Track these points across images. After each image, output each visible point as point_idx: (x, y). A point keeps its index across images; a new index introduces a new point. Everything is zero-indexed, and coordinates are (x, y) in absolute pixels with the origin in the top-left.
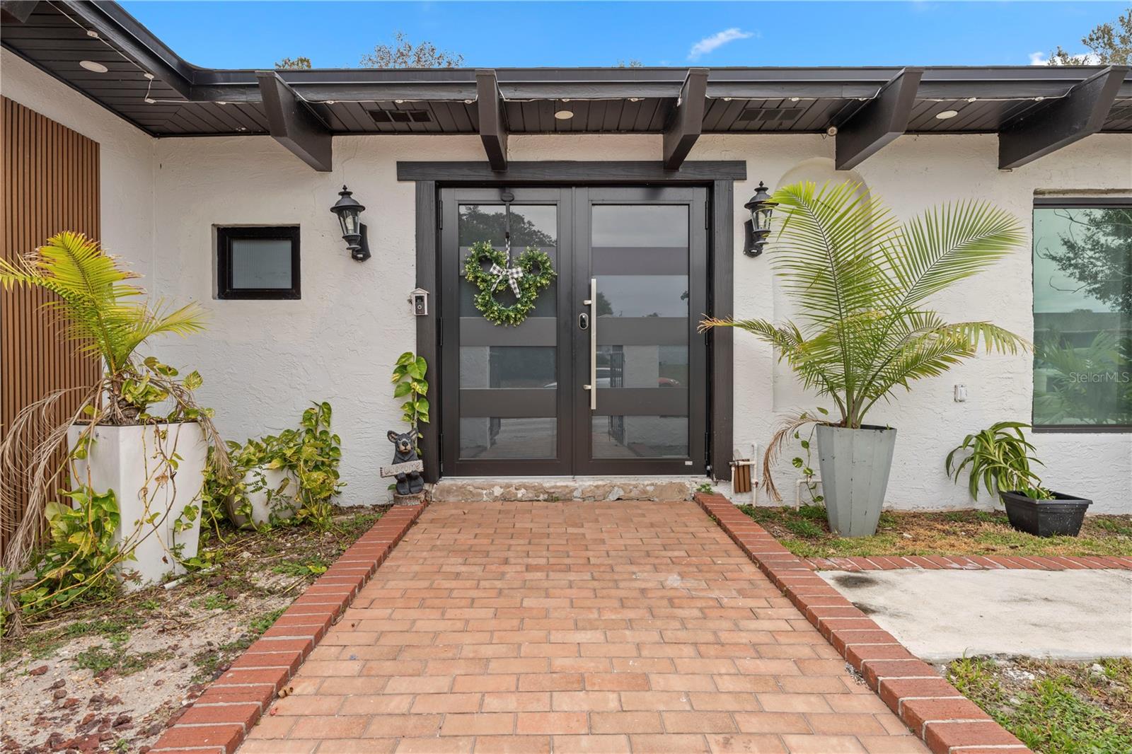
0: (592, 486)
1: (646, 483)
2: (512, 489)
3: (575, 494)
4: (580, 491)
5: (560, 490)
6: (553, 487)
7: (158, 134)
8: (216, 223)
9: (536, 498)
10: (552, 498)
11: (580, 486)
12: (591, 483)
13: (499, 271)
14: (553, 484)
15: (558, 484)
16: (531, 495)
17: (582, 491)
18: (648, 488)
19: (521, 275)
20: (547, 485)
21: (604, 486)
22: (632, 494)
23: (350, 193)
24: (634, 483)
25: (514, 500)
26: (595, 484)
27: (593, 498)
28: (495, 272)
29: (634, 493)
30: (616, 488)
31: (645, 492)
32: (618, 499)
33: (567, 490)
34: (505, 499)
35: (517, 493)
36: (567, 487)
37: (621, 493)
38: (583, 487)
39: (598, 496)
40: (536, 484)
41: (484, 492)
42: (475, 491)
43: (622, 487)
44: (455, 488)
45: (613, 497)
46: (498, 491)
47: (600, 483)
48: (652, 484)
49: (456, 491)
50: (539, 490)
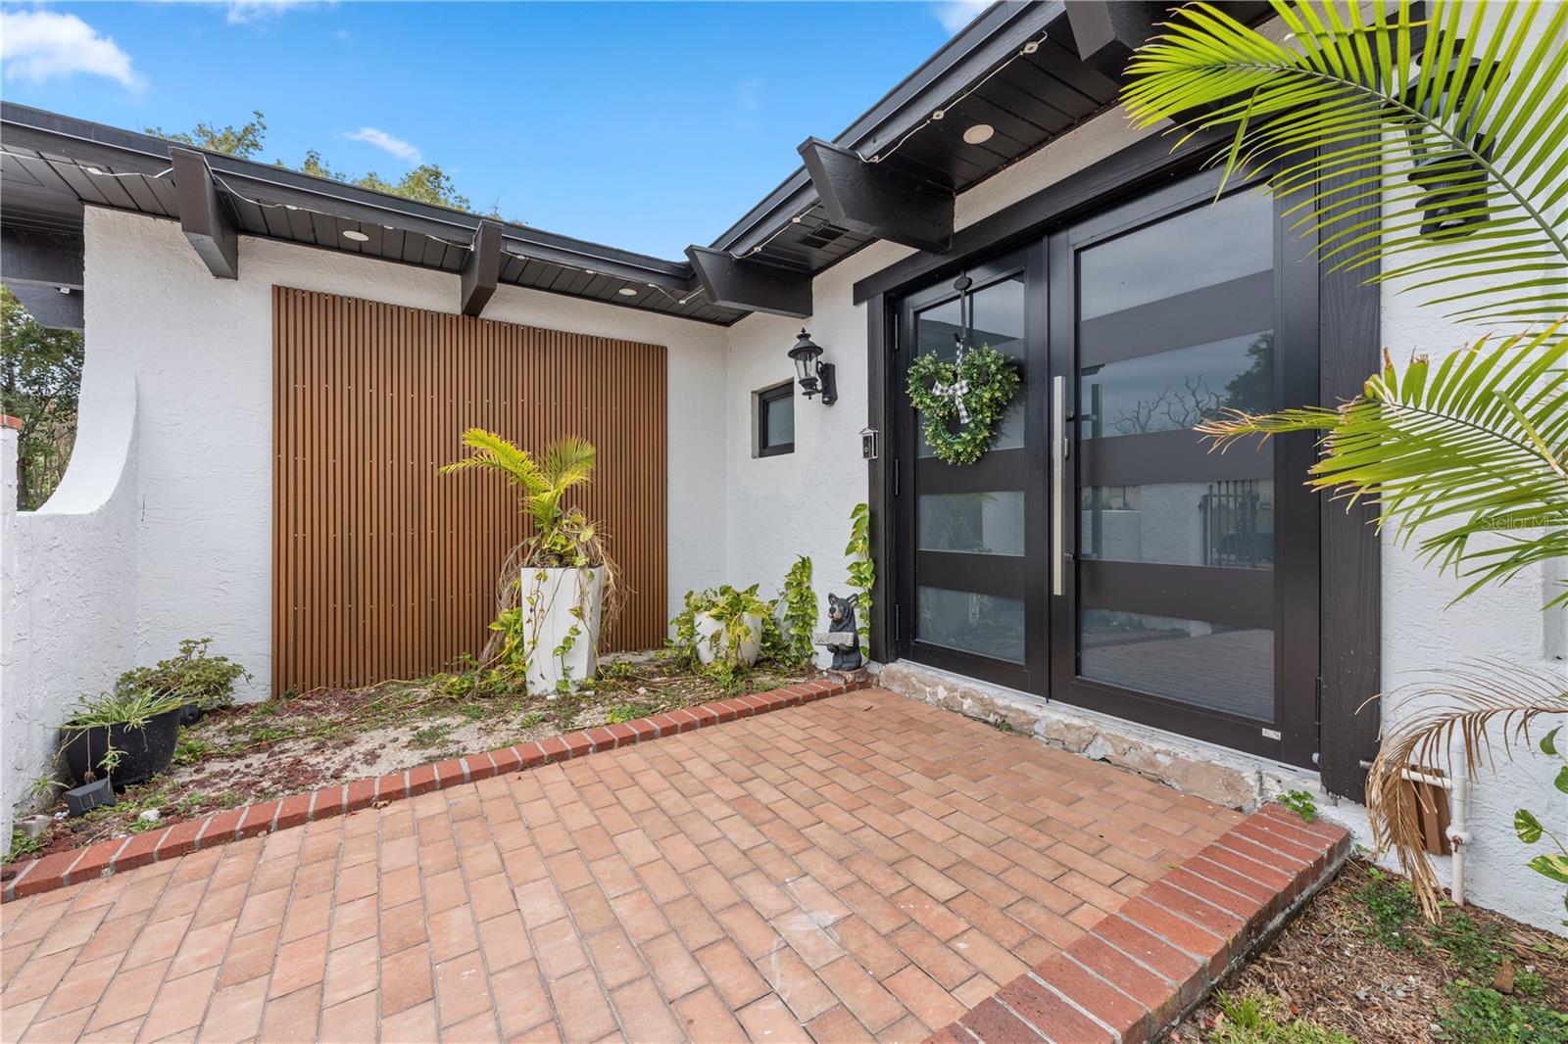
0: (1062, 722)
1: (1156, 746)
2: (957, 695)
3: (1037, 727)
4: (1044, 725)
5: (1013, 715)
6: (1005, 708)
7: (727, 324)
8: (755, 389)
9: (984, 717)
10: (1003, 725)
11: (1045, 717)
12: (1062, 719)
13: (942, 391)
14: (1007, 702)
15: (1015, 705)
16: (976, 711)
17: (1047, 726)
18: (1159, 757)
19: (965, 390)
20: (999, 702)
21: (1079, 728)
22: (1128, 759)
23: (808, 336)
24: (1134, 739)
25: (958, 712)
26: (1066, 722)
27: (1063, 742)
28: (938, 393)
29: (1131, 759)
30: (1100, 740)
31: (1153, 764)
32: (1103, 759)
33: (1023, 719)
34: (950, 707)
35: (962, 703)
36: (1024, 712)
37: (1109, 751)
38: (1049, 721)
39: (1070, 743)
40: (986, 697)
41: (928, 689)
42: (918, 685)
43: (1111, 739)
44: (899, 675)
45: (1095, 752)
46: (942, 693)
47: (1077, 722)
48: (1167, 753)
49: (900, 679)
50: (988, 706)
